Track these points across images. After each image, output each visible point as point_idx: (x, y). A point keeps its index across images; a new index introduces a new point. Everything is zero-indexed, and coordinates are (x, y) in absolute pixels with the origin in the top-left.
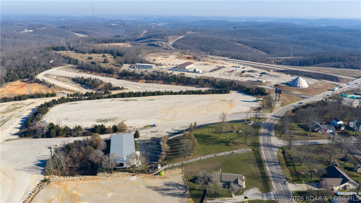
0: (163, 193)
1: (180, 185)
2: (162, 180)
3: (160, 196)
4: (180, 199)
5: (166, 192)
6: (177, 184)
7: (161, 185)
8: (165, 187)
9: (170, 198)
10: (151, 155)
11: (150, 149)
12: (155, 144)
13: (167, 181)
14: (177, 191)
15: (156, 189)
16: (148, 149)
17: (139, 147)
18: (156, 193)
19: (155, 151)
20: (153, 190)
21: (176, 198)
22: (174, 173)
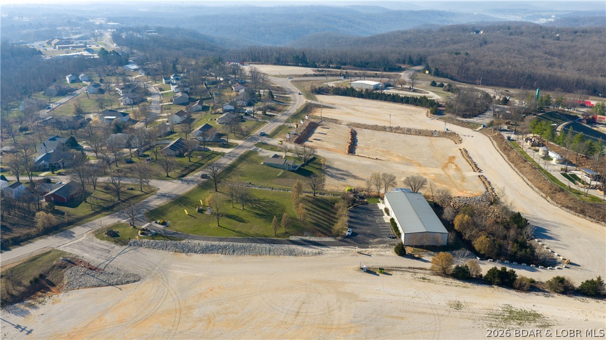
0: (348, 173)
1: (329, 175)
2: (349, 184)
3: (351, 171)
4: (332, 166)
5: (344, 173)
6: (332, 177)
7: (349, 180)
8: (345, 177)
9: (341, 168)
10: (364, 216)
11: (368, 225)
12: (360, 234)
13: (342, 182)
14: (334, 172)
15: (355, 177)
16: (371, 225)
17: (387, 229)
18: (354, 174)
19: (359, 221)
20: (358, 177)
21: (335, 167)
22: (334, 188)
